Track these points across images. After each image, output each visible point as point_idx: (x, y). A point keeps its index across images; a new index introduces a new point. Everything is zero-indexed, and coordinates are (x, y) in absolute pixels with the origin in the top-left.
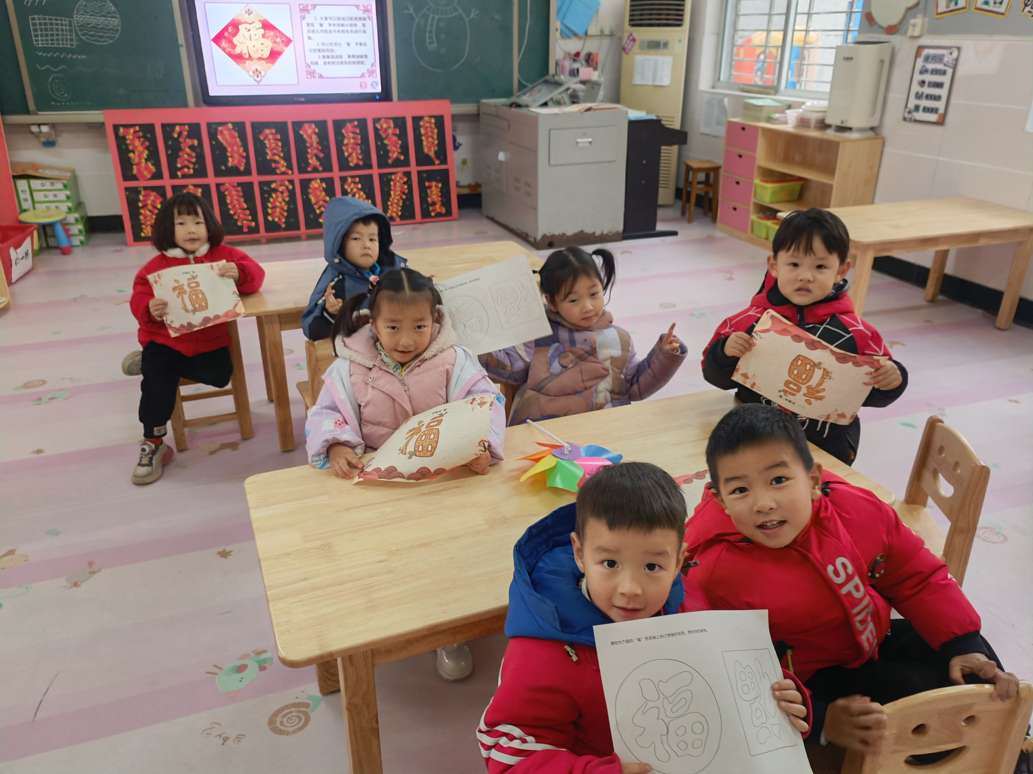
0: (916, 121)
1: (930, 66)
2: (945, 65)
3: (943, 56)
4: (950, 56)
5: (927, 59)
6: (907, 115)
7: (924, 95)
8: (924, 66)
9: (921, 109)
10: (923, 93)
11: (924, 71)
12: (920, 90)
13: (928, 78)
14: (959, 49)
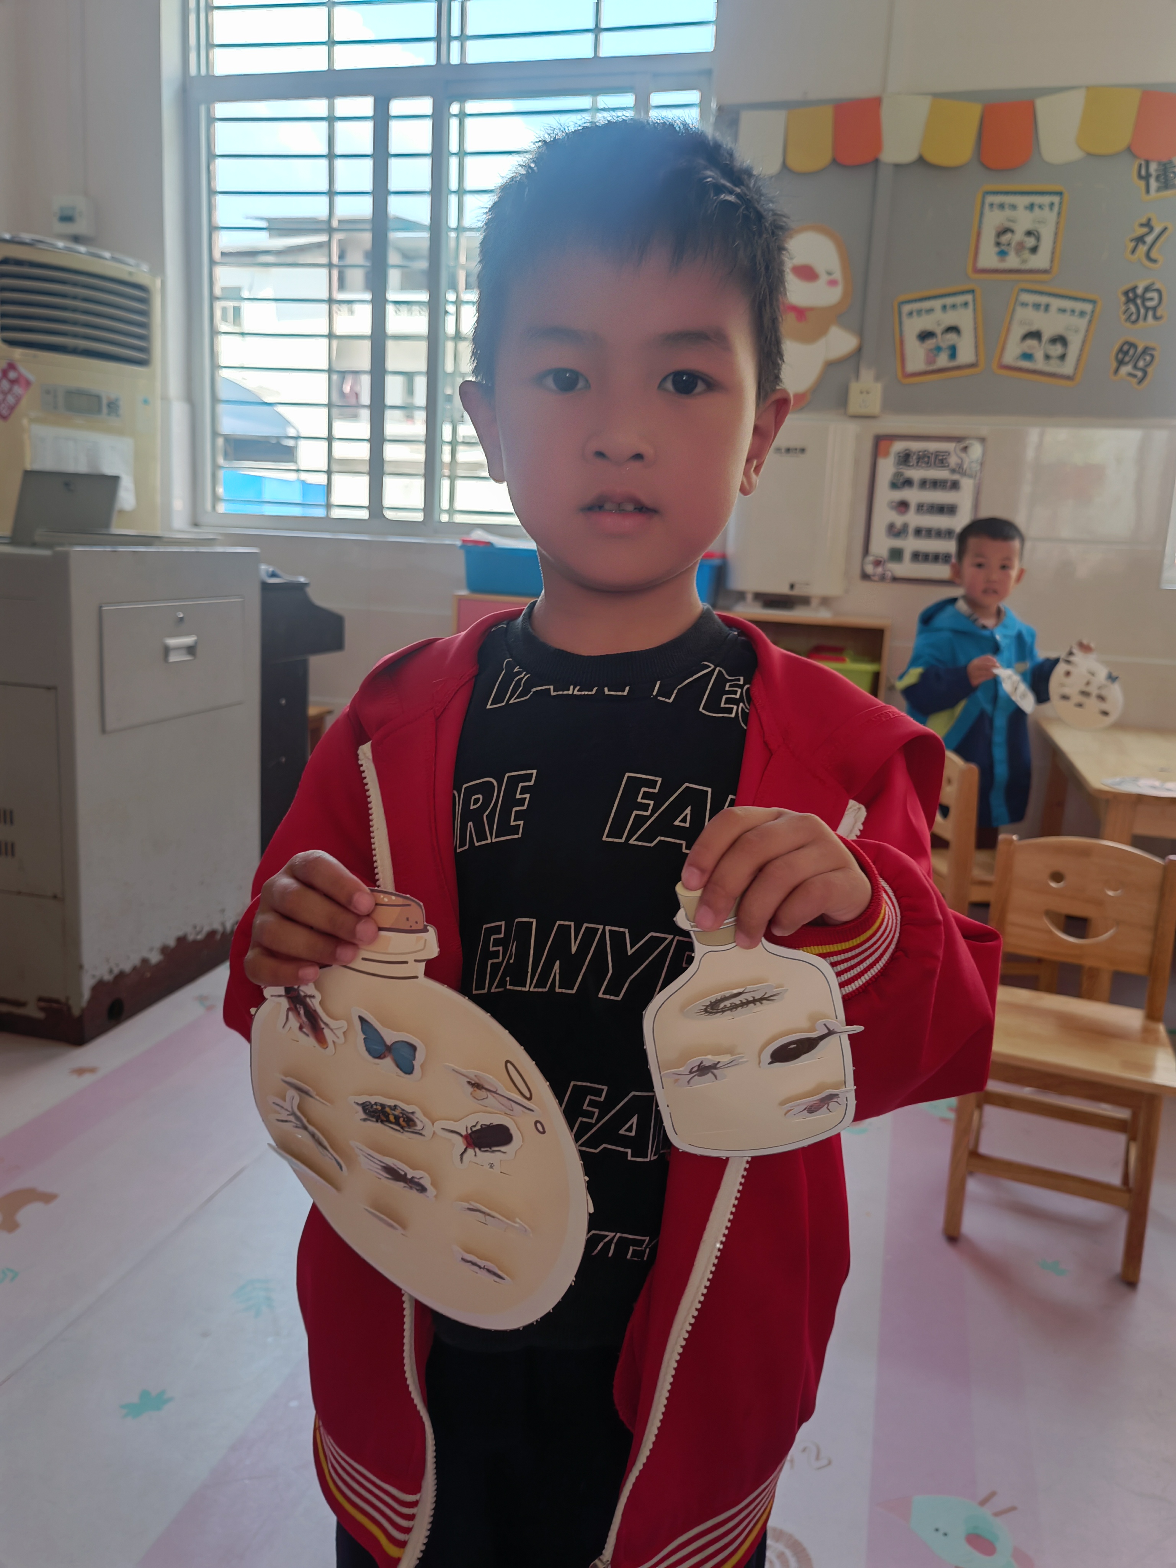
0: (895, 579)
1: (916, 474)
2: (953, 471)
3: (948, 453)
4: (963, 455)
5: (905, 458)
6: (869, 569)
7: (911, 530)
8: (898, 475)
9: (907, 556)
10: (905, 526)
11: (901, 483)
12: (899, 520)
13: (913, 496)
14: (982, 440)
